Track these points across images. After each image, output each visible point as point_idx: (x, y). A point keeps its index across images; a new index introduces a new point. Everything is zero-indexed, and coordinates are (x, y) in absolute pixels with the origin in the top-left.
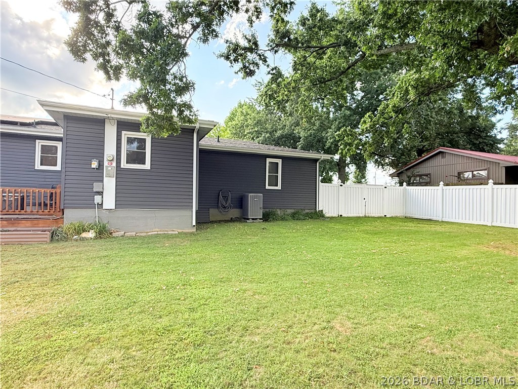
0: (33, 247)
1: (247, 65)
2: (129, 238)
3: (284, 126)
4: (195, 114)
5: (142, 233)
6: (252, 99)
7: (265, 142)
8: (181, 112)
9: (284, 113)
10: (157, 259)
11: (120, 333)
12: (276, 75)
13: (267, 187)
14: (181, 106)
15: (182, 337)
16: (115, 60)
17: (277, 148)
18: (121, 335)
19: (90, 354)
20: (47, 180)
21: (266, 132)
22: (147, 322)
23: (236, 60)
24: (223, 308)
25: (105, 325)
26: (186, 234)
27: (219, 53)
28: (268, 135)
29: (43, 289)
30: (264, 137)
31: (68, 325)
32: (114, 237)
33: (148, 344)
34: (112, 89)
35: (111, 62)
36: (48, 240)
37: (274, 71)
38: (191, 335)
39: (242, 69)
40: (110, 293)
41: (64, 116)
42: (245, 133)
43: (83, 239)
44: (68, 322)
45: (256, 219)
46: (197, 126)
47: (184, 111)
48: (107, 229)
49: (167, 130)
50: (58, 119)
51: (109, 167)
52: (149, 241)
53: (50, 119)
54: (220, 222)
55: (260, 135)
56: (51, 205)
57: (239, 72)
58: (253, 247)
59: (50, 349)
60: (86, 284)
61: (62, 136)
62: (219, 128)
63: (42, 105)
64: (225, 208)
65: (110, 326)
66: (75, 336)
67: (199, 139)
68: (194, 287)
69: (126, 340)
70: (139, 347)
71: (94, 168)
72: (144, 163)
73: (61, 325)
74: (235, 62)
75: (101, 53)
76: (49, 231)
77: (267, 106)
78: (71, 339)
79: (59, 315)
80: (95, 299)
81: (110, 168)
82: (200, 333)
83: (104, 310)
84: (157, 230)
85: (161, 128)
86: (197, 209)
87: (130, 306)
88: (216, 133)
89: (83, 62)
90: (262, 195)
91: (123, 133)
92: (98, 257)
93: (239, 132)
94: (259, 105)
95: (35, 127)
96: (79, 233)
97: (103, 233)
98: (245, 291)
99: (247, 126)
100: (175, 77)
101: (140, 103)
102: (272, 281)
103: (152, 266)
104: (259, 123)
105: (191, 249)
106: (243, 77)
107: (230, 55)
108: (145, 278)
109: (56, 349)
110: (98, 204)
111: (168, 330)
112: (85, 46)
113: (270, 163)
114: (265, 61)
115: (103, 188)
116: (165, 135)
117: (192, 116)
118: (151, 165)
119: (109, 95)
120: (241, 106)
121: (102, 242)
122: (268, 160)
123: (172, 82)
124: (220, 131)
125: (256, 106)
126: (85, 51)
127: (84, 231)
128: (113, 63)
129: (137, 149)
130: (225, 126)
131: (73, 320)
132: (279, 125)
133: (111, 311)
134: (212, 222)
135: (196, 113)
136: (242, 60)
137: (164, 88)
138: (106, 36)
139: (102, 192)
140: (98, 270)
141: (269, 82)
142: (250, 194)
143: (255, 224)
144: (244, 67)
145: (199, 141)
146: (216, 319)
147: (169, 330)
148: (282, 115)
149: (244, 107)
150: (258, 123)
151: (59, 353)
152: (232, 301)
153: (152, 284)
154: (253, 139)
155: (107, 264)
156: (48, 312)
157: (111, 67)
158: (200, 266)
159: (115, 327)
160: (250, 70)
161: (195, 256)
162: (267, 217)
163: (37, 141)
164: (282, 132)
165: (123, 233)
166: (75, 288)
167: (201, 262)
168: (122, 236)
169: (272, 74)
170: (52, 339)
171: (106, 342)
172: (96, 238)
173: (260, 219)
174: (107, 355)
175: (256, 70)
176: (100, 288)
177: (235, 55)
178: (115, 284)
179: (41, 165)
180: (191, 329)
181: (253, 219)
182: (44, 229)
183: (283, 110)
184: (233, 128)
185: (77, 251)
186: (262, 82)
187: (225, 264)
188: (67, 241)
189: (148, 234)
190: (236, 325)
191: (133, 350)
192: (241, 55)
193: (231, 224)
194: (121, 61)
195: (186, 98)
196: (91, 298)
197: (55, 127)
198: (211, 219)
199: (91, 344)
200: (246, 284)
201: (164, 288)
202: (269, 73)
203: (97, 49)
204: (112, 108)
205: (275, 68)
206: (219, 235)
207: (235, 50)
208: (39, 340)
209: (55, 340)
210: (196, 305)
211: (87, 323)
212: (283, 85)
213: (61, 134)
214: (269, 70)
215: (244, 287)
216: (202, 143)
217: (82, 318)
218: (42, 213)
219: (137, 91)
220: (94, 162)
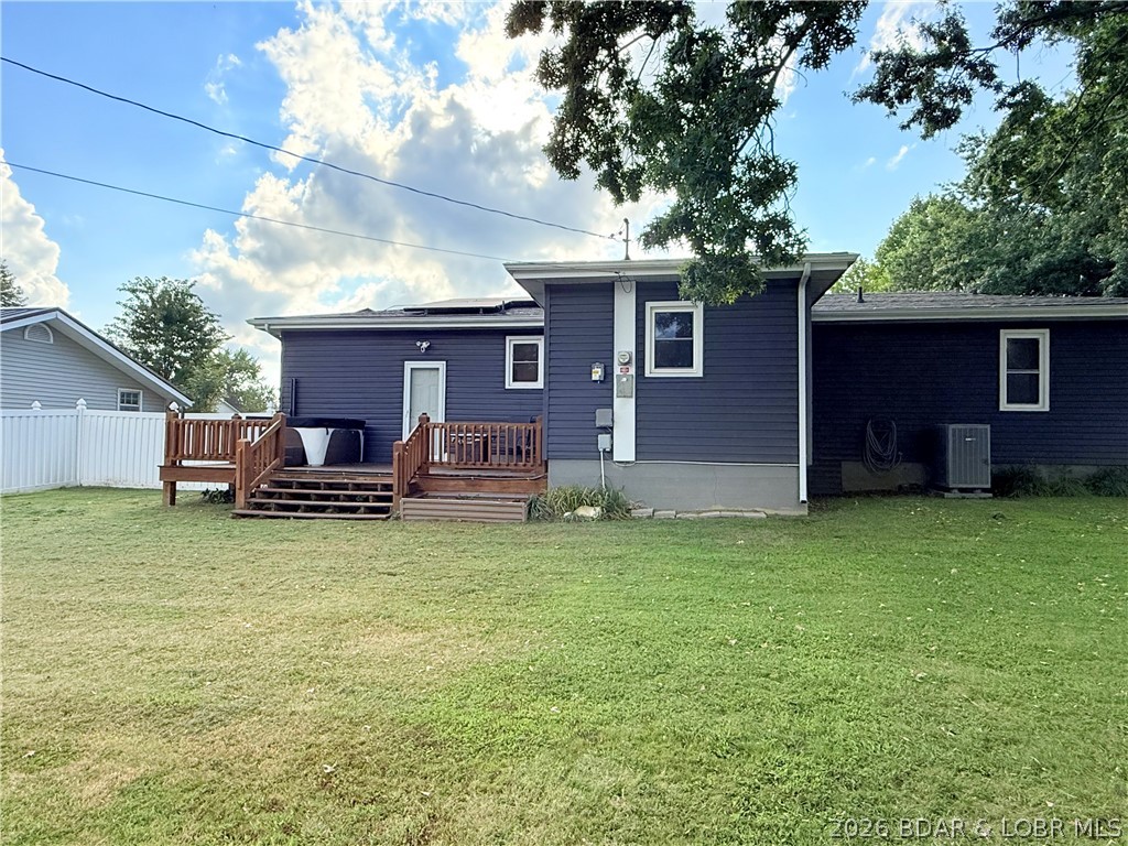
0: (501, 530)
1: (935, 98)
2: (664, 522)
3: (1054, 239)
4: (799, 240)
5: (688, 512)
6: (951, 186)
7: (993, 288)
8: (764, 241)
9: (1052, 203)
10: (718, 574)
11: (636, 730)
12: (1025, 104)
13: (1004, 406)
14: (763, 226)
15: (772, 772)
16: (629, 159)
17: (1033, 299)
18: (638, 735)
19: (578, 764)
20: (523, 407)
21: (997, 263)
22: (693, 717)
23: (904, 96)
24: (880, 718)
25: (608, 706)
26: (784, 519)
27: (858, 89)
28: (1003, 269)
29: (509, 611)
30: (990, 276)
31: (544, 691)
32: (634, 519)
33: (693, 771)
34: (626, 221)
35: (622, 167)
36: (524, 519)
37: (1019, 97)
38: (795, 773)
39: (919, 112)
40: (621, 636)
41: (546, 285)
42: (935, 273)
43: (580, 520)
44: (543, 685)
45: (971, 490)
46: (807, 269)
47: (773, 238)
48: (620, 501)
49: (735, 287)
50: (538, 294)
51: (624, 376)
52: (703, 530)
53: (524, 296)
54: (868, 494)
55: (978, 273)
56: (528, 452)
57: (912, 125)
58: (965, 564)
59: (511, 733)
60: (579, 611)
61: (542, 324)
62: (863, 269)
63: (512, 272)
64: (883, 460)
65: (619, 710)
66: (555, 717)
67: (811, 301)
68: (802, 650)
69: (649, 749)
70: (674, 774)
71: (596, 381)
72: (691, 365)
73: (532, 688)
74: (901, 102)
75: (604, 152)
76: (525, 500)
77: (997, 193)
78: (546, 722)
79: (530, 667)
80: (593, 645)
81: (625, 379)
82: (819, 775)
83: (607, 671)
84: (721, 508)
85: (721, 283)
86: (811, 463)
87: (659, 673)
88: (854, 283)
89: (575, 177)
90: (988, 427)
91: (649, 305)
92: (603, 558)
93: (915, 272)
94: (971, 197)
95: (504, 314)
96: (572, 508)
97: (614, 509)
98: (944, 682)
99: (939, 255)
100: (751, 166)
101: (677, 236)
102: (1029, 668)
103: (706, 588)
104: (973, 241)
105: (796, 557)
106: (924, 132)
107: (889, 87)
108: (692, 615)
109: (521, 737)
110: (604, 450)
111: (740, 747)
112: (576, 147)
113: (1010, 341)
114: (991, 77)
115: (613, 420)
116: (731, 298)
117: (793, 246)
118: (704, 367)
119: (620, 233)
120: (919, 208)
121: (610, 527)
122: (1005, 336)
123: (744, 179)
124: (864, 277)
125: (964, 202)
126: (578, 155)
127: (581, 504)
128: (627, 167)
129: (677, 337)
130: (878, 264)
131: (555, 683)
132: (1037, 239)
133: (620, 676)
134: (849, 495)
135: (800, 237)
136: (920, 92)
137: (726, 193)
138: (613, 117)
139: (612, 428)
140: (601, 584)
141: (1002, 129)
142: (952, 426)
143: (968, 502)
144: (925, 108)
145: (813, 304)
146: (860, 746)
147: (741, 749)
148: (1048, 211)
149: (930, 209)
150: (969, 242)
151: (524, 747)
152: (905, 703)
153: (706, 629)
154: (956, 284)
155: (620, 574)
156: (514, 657)
157: (623, 175)
158: (819, 600)
159: (628, 716)
160: (945, 111)
161: (807, 575)
162: (1006, 485)
163: (508, 338)
164: (1048, 256)
165: (651, 510)
166: (560, 616)
167: (821, 592)
168: (649, 517)
169: (1010, 106)
170: (515, 714)
171: (608, 744)
172: (601, 519)
173: (984, 490)
174: (610, 775)
175: (964, 107)
176: (603, 622)
177: (901, 84)
178: (631, 617)
179: (514, 380)
180: (796, 759)
181: (962, 490)
182: (518, 496)
183: (1051, 196)
184: (900, 265)
185: (568, 543)
186: (980, 135)
187: (886, 601)
188: (552, 521)
189: (701, 515)
190: (918, 775)
191: (662, 775)
192: (918, 79)
193: (899, 500)
194: (641, 159)
195: (776, 207)
196: (587, 641)
197: (534, 310)
198: (847, 486)
199: (581, 740)
200: (946, 664)
201: (733, 642)
202: (1002, 104)
203: (597, 148)
204: (627, 258)
205: (1022, 87)
206: (866, 527)
207: (899, 73)
208: (496, 711)
209: (522, 718)
210: (806, 696)
211: (577, 695)
212: (1049, 128)
213: (541, 321)
214: (1001, 96)
215: (940, 673)
216: (821, 309)
217: (568, 682)
218: (514, 468)
219: (669, 211)
220: (596, 369)
